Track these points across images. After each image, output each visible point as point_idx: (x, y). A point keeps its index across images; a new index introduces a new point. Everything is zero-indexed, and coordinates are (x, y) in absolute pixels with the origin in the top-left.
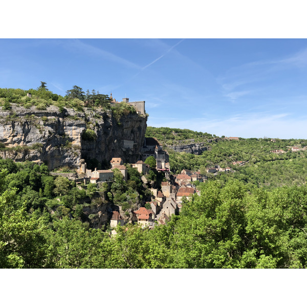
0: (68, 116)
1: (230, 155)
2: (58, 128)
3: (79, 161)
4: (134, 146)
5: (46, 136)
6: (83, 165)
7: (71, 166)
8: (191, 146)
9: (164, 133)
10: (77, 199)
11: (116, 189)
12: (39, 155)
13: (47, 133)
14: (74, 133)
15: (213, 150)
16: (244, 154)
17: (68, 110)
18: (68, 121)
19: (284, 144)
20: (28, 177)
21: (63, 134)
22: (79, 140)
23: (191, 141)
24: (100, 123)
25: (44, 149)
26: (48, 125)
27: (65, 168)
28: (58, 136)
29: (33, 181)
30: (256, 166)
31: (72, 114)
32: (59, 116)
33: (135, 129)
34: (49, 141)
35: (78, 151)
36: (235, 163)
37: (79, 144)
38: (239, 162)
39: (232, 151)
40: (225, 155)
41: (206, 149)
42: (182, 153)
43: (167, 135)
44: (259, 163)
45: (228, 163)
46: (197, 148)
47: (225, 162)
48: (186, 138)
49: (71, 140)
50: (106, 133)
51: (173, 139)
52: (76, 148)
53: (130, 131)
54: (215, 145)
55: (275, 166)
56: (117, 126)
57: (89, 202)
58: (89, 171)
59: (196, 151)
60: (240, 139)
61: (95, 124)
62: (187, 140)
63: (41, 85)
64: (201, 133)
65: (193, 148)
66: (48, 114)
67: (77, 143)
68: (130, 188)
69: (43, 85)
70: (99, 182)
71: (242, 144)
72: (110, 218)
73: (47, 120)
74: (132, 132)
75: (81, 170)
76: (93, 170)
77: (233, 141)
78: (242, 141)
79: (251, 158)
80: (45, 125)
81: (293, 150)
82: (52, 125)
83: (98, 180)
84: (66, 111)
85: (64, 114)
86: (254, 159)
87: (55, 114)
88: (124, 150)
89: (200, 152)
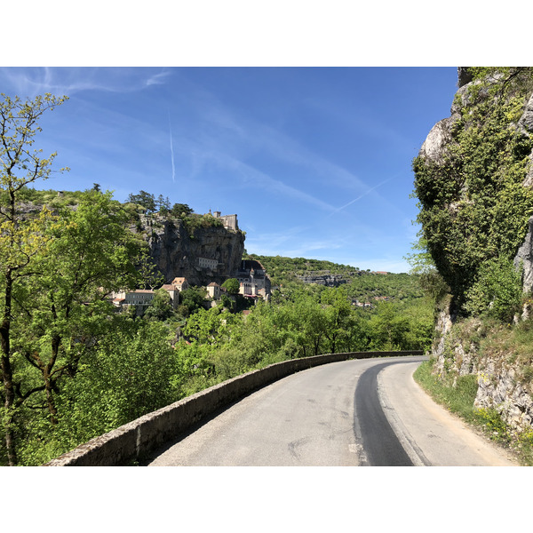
1: (373, 290)
4: (219, 266)
8: (325, 278)
9: (296, 263)
11: (151, 315)
15: (354, 283)
16: (390, 288)
23: (326, 272)
24: (159, 234)
30: (402, 302)
33: (223, 247)
36: (377, 299)
38: (383, 298)
39: (376, 285)
40: (367, 289)
41: (345, 282)
42: (313, 284)
43: (298, 265)
44: (406, 299)
45: (370, 297)
46: (333, 280)
47: (366, 296)
48: (320, 269)
50: (169, 247)
51: (305, 269)
53: (214, 249)
54: (356, 278)
56: (189, 240)
59: (331, 283)
60: (389, 273)
61: (150, 234)
62: (321, 271)
63: (93, 187)
64: (343, 266)
65: (328, 280)
69: (97, 187)
70: (123, 305)
71: (389, 279)
74: (218, 250)
77: (379, 275)
78: (390, 276)
79: (398, 293)
83: (123, 302)
86: (400, 295)
88: (198, 270)
89: (337, 284)
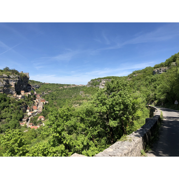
0: (10, 78)
2: (7, 82)
3: (14, 92)
4: (26, 87)
5: (4, 84)
6: (16, 93)
7: (12, 94)
10: (18, 104)
12: (2, 90)
13: (5, 83)
14: (13, 84)
15: (42, 87)
16: (51, 88)
17: (10, 76)
18: (10, 80)
19: (62, 85)
20: (2, 97)
21: (9, 84)
22: (14, 85)
23: (35, 84)
25: (4, 88)
26: (4, 81)
27: (10, 94)
28: (8, 84)
29: (4, 99)
31: (11, 77)
32: (7, 78)
33: (26, 81)
34: (5, 86)
35: (14, 89)
37: (14, 87)
38: (50, 91)
39: (48, 87)
40: (46, 89)
41: (40, 87)
44: (56, 91)
46: (37, 86)
47: (46, 91)
49: (11, 85)
50: (19, 83)
52: (13, 88)
54: (42, 85)
55: (60, 92)
56: (22, 81)
57: (21, 105)
58: (18, 95)
60: (49, 83)
66: (4, 77)
67: (13, 86)
68: (30, 100)
72: (26, 109)
73: (4, 79)
74: (25, 82)
75: (15, 95)
76: (19, 95)
77: (47, 84)
78: (50, 84)
80: (3, 81)
81: (65, 87)
82: (6, 81)
83: (21, 98)
84: (9, 76)
85: (9, 77)
86: (54, 90)
87: (6, 77)
88: (24, 88)
89: (38, 88)
